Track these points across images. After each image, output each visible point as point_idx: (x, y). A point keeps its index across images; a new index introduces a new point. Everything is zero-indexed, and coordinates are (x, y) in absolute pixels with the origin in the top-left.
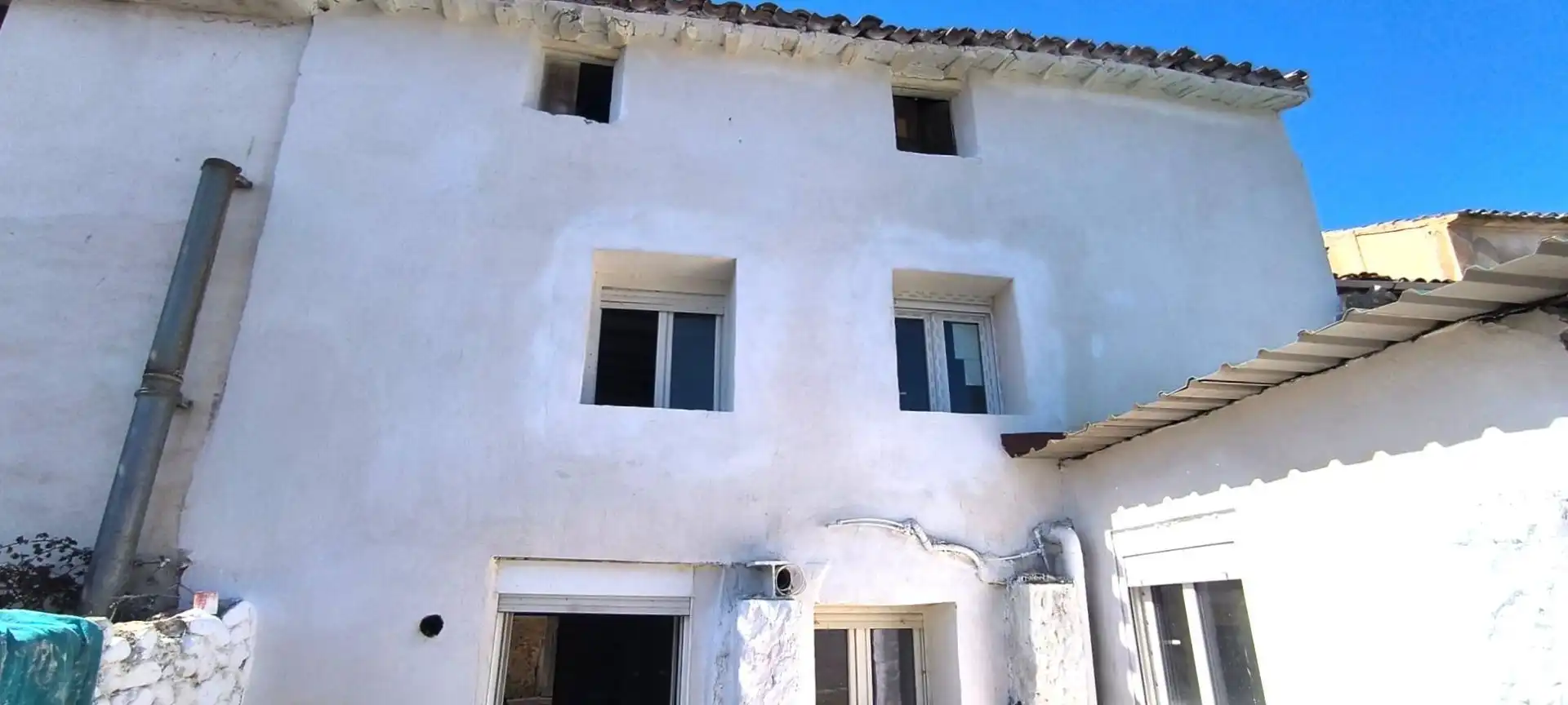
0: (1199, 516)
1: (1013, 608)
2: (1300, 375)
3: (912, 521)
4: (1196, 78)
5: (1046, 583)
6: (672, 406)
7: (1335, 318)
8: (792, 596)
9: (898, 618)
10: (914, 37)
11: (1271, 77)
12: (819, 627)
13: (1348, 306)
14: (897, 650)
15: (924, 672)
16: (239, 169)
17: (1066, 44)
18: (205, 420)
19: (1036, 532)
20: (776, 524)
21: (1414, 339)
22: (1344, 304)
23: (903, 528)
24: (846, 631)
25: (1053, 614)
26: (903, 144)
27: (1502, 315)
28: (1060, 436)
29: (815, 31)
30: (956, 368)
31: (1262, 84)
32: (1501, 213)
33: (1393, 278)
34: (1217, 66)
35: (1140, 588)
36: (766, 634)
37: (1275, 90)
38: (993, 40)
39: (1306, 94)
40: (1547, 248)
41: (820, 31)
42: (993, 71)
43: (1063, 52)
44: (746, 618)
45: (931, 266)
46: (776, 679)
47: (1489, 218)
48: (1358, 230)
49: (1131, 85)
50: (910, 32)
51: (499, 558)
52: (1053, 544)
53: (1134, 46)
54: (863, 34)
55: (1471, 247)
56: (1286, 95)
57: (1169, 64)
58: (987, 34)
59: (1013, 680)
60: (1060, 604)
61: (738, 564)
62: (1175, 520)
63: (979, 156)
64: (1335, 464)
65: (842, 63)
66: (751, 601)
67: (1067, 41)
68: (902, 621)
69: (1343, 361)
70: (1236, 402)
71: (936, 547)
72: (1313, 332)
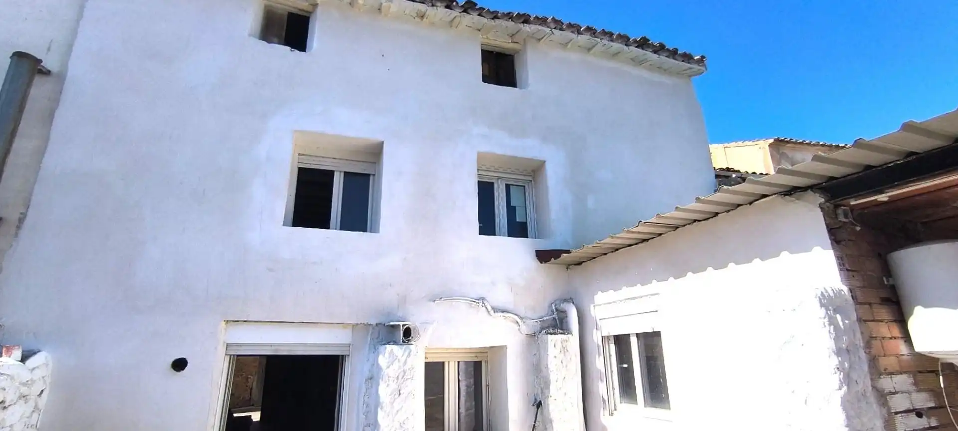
0: (641, 297)
1: (539, 350)
2: (695, 221)
3: (483, 299)
4: (649, 54)
5: (557, 334)
6: (341, 229)
7: (713, 191)
8: (411, 343)
9: (473, 355)
10: (495, 16)
11: (687, 58)
12: (427, 361)
13: (720, 185)
14: (472, 373)
15: (487, 386)
16: (40, 61)
17: (581, 28)
18: (13, 230)
19: (553, 306)
20: (403, 300)
21: (751, 203)
22: (718, 184)
23: (478, 303)
24: (443, 363)
25: (561, 352)
26: (486, 79)
27: (793, 192)
28: (568, 252)
29: (437, 7)
30: (511, 210)
31: (683, 61)
32: (794, 140)
33: (741, 171)
34: (660, 49)
35: (608, 337)
36: (396, 365)
37: (689, 65)
38: (541, 22)
39: (704, 69)
40: (816, 158)
41: (440, 7)
42: (540, 40)
43: (579, 33)
44: (384, 356)
45: (499, 151)
46: (401, 392)
47: (788, 142)
48: (726, 145)
49: (615, 55)
50: (493, 13)
51: (227, 321)
52: (562, 312)
53: (618, 33)
54: (465, 11)
55: (779, 156)
56: (694, 68)
57: (636, 45)
58: (537, 18)
59: (538, 389)
60: (564, 346)
61: (380, 324)
62: (629, 299)
63: (530, 88)
64: (710, 269)
65: (452, 28)
66: (387, 346)
67: (581, 26)
68: (476, 357)
69: (716, 214)
70: (663, 235)
71: (497, 314)
72: (703, 198)
